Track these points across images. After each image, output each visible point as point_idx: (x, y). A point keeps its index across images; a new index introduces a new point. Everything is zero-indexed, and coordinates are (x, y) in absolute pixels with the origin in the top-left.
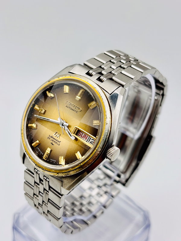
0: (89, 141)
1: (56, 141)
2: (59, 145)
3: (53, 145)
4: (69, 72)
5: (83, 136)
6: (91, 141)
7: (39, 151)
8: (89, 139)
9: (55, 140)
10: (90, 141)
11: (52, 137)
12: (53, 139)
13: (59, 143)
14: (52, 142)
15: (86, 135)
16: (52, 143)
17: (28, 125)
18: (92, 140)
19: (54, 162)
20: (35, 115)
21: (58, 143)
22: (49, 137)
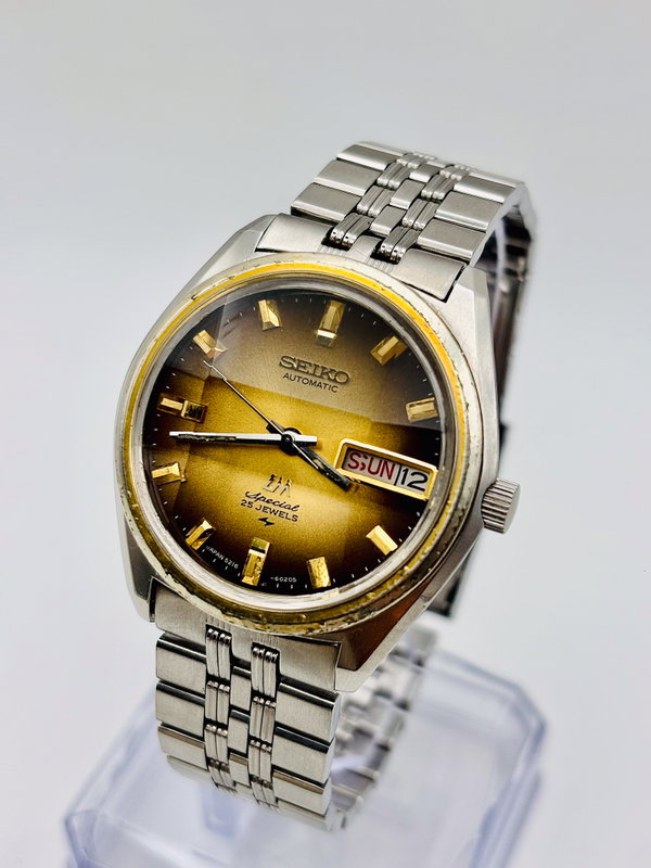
0: (403, 483)
1: (277, 508)
2: (295, 518)
3: (268, 524)
4: (257, 250)
5: (374, 469)
6: (410, 479)
7: (218, 559)
8: (402, 474)
9: (273, 507)
10: (407, 482)
11: (257, 497)
12: (267, 505)
13: (295, 513)
14: (263, 515)
15: (386, 463)
16: (264, 520)
17: (151, 475)
18: (413, 474)
19: (289, 584)
20: (172, 434)
21: (291, 513)
22: (248, 500)
